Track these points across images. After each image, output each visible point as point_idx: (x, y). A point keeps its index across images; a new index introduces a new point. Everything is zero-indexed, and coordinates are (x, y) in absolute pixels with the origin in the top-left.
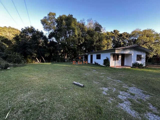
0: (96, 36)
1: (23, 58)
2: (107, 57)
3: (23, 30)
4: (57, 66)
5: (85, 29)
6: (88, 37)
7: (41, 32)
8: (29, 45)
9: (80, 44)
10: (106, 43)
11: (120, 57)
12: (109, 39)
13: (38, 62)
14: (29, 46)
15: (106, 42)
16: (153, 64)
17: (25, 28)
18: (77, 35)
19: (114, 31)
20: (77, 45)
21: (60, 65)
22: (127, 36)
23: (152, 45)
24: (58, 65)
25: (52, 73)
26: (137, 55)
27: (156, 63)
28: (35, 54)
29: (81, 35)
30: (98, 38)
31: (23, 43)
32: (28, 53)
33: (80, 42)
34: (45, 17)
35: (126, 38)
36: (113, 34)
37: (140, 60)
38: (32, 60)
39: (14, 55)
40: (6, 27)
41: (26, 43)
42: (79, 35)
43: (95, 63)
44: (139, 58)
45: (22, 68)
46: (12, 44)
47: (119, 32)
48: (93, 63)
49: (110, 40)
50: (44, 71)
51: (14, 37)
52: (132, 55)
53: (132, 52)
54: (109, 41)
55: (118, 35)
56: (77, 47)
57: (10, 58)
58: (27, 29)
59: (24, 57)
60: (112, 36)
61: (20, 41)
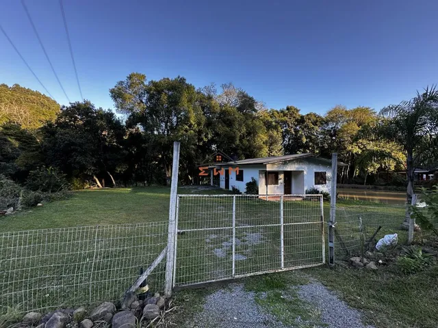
0: (240, 125)
1: (64, 177)
2: (253, 178)
3: (65, 109)
4: (146, 197)
5: (214, 107)
6: (221, 128)
7: (108, 113)
8: (80, 146)
9: (201, 144)
10: (264, 140)
11: (281, 176)
12: (276, 128)
13: (98, 186)
14: (79, 149)
15: (265, 138)
16: (376, 189)
17: (69, 106)
18: (193, 123)
19: (288, 109)
20: (195, 145)
21: (152, 194)
22: (317, 121)
23: (371, 145)
24: (149, 194)
25: (134, 214)
26: (316, 173)
27: (382, 187)
28: (93, 168)
29: (203, 123)
30: (244, 130)
31: (66, 142)
32: (77, 166)
33: (202, 139)
34: (121, 83)
35: (313, 126)
36: (284, 116)
37: (322, 184)
38: (84, 182)
39: (43, 171)
40: (7, 87)
41: (73, 142)
42: (199, 124)
43: (233, 188)
44: (320, 178)
45: (68, 203)
46: (37, 142)
47: (298, 111)
48: (231, 189)
49: (277, 132)
50: (119, 210)
51: (42, 126)
52: (305, 173)
53: (303, 166)
54: (275, 133)
55: (297, 120)
56: (196, 151)
57: (34, 180)
58: (74, 107)
59: (66, 177)
60: (282, 121)
61: (56, 139)
